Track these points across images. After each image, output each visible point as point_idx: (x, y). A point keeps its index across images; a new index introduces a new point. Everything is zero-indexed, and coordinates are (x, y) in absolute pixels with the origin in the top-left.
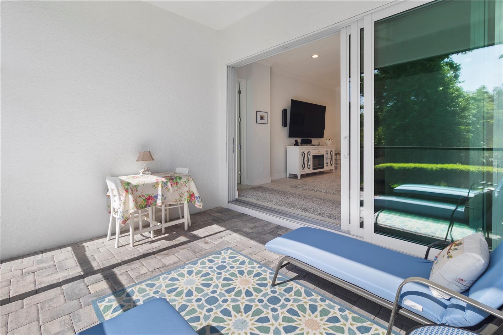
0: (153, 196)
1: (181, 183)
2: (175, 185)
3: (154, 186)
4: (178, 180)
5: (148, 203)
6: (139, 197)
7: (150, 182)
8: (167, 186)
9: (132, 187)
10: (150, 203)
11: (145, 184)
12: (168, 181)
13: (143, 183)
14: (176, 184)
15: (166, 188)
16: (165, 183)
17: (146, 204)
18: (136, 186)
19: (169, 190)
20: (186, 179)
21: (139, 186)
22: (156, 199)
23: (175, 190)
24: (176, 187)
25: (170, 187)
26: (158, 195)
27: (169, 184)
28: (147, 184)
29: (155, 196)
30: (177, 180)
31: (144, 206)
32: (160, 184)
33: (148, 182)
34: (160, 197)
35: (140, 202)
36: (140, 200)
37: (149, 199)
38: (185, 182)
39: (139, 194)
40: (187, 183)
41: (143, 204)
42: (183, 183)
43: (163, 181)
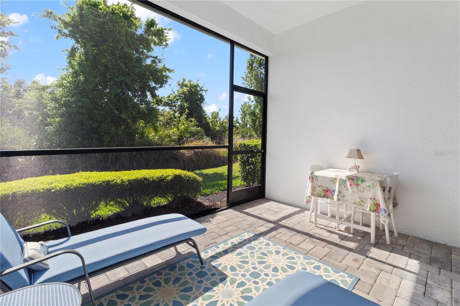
0: (331, 190)
1: (363, 186)
2: (355, 187)
3: (332, 181)
4: (360, 183)
5: (327, 194)
6: (319, 186)
7: (330, 176)
8: (346, 185)
9: (314, 177)
10: (328, 195)
11: (324, 177)
12: (347, 180)
13: (323, 176)
14: (356, 185)
15: (345, 187)
16: (343, 181)
17: (325, 195)
18: (317, 176)
19: (347, 189)
20: (371, 184)
21: (319, 177)
22: (333, 193)
23: (354, 191)
24: (356, 188)
25: (348, 186)
26: (335, 190)
27: (348, 183)
28: (326, 177)
29: (333, 190)
30: (358, 182)
31: (323, 196)
32: (338, 180)
33: (327, 176)
34: (336, 193)
35: (319, 191)
36: (319, 190)
37: (327, 191)
38: (370, 186)
39: (318, 183)
40: (372, 188)
41: (322, 193)
42: (367, 188)
43: (342, 178)
